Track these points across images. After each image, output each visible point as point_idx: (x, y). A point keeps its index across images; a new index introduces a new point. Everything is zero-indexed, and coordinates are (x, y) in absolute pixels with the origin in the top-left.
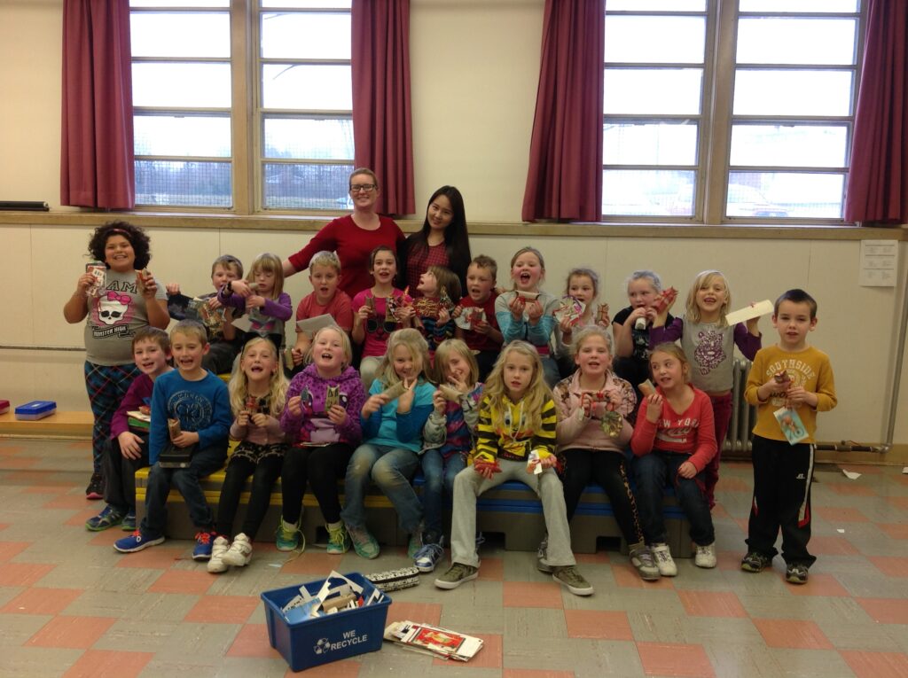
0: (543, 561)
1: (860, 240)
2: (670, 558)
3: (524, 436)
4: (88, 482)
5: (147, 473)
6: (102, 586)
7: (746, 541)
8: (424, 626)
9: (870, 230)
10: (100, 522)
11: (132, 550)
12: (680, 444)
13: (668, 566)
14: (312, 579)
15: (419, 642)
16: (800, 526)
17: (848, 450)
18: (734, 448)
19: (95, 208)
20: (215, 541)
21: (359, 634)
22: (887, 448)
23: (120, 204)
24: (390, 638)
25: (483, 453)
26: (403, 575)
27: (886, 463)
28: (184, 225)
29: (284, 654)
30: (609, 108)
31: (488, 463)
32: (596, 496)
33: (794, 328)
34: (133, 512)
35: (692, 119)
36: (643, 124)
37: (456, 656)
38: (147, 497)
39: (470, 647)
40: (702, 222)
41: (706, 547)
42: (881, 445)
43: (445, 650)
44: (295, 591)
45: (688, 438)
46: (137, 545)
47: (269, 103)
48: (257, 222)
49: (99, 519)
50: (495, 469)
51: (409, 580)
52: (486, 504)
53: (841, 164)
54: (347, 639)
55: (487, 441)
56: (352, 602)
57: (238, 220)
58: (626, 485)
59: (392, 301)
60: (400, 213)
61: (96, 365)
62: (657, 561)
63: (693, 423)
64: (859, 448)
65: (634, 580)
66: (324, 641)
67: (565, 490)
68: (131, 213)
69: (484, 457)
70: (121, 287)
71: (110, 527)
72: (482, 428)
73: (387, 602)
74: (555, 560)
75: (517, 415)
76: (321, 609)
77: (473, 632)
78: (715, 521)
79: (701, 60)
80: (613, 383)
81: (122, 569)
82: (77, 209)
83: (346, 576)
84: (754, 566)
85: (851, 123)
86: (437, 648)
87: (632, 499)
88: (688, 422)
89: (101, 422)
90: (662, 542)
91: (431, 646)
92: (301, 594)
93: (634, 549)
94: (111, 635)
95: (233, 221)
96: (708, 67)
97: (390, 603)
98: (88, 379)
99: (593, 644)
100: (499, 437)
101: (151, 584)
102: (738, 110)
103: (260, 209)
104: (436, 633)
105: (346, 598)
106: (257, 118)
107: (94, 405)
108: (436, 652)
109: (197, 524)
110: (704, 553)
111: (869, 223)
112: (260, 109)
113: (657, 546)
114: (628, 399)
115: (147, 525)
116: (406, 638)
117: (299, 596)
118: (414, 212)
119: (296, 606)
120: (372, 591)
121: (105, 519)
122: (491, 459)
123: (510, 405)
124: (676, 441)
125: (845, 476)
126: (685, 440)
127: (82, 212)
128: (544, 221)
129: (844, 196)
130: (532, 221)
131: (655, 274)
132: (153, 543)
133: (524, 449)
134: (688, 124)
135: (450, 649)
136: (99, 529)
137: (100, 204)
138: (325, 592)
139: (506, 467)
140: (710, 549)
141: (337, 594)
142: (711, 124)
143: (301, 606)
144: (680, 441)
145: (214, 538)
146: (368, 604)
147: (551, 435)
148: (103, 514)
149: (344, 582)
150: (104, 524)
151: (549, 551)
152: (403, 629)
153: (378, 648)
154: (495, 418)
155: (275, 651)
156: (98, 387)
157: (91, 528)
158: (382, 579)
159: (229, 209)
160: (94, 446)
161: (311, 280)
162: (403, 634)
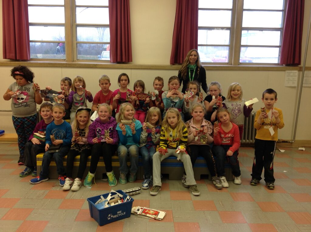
0: (185, 183)
1: (285, 71)
2: (226, 181)
3: (176, 140)
4: (19, 159)
5: (43, 156)
6: (27, 197)
7: (251, 175)
8: (145, 208)
9: (288, 67)
10: (25, 173)
11: (36, 183)
12: (227, 143)
13: (226, 184)
14: (105, 192)
15: (144, 214)
16: (271, 169)
17: (280, 142)
18: (246, 142)
19: (16, 60)
20: (66, 179)
21: (122, 212)
22: (293, 141)
23: (25, 58)
24: (133, 213)
25: (162, 146)
26: (135, 190)
27: (293, 147)
28: (49, 65)
29: (96, 220)
30: (200, 24)
31: (163, 150)
32: (201, 160)
33: (270, 103)
34: (36, 170)
35: (227, 28)
36: (211, 30)
37: (157, 218)
38: (42, 164)
39: (161, 215)
40: (231, 64)
41: (238, 177)
42: (291, 140)
43: (153, 216)
44: (99, 197)
45: (230, 141)
46: (38, 181)
47: (79, 21)
48: (75, 64)
49: (24, 173)
50: (166, 152)
51: (137, 192)
52: (163, 164)
53: (278, 45)
54: (119, 214)
55: (163, 142)
56: (119, 200)
57: (68, 64)
58: (212, 156)
59: (129, 93)
60: (127, 61)
61: (16, 117)
62: (221, 182)
63: (231, 135)
64: (284, 142)
65: (214, 189)
66: (111, 215)
67: (191, 159)
68: (29, 62)
69: (162, 148)
70: (24, 89)
71: (28, 175)
72: (161, 138)
73: (132, 200)
74: (189, 183)
75: (174, 133)
76: (108, 203)
77: (162, 209)
78: (241, 169)
79: (231, 7)
80: (204, 122)
81: (33, 190)
82: (9, 60)
83: (117, 191)
84: (255, 183)
85: (282, 30)
86: (150, 216)
87: (214, 162)
88: (230, 135)
89: (21, 137)
90: (224, 176)
91: (148, 215)
92: (101, 198)
93: (214, 178)
94: (32, 215)
95: (66, 64)
96: (233, 10)
97: (133, 201)
98: (14, 123)
99: (204, 213)
100: (168, 141)
101: (44, 196)
102: (244, 25)
103: (76, 60)
104: (149, 210)
105: (117, 199)
106: (74, 27)
107: (17, 132)
108: (150, 217)
109: (59, 174)
110: (237, 179)
111: (288, 65)
112: (75, 24)
113: (221, 177)
114: (210, 128)
115: (42, 174)
116: (139, 213)
117: (100, 199)
118: (132, 61)
119: (100, 202)
120: (126, 196)
121: (26, 172)
122: (165, 148)
123: (171, 130)
124: (226, 142)
125: (280, 151)
126: (229, 142)
127: (11, 61)
128: (177, 64)
129: (279, 56)
130: (174, 64)
131: (219, 83)
132: (44, 180)
133: (176, 145)
134: (226, 30)
135: (155, 216)
136: (25, 176)
137: (18, 58)
138: (109, 197)
139: (170, 151)
140: (239, 178)
141: (114, 198)
142: (235, 30)
143: (101, 203)
144: (227, 142)
145: (65, 178)
146: (125, 202)
147: (186, 140)
148: (25, 171)
149: (116, 194)
150: (26, 174)
151: (186, 180)
152: (137, 209)
153: (129, 216)
154: (166, 134)
155: (93, 219)
156: (18, 125)
157: (21, 176)
158: (128, 192)
159: (65, 60)
160: (19, 146)
161: (100, 86)
162: (138, 211)
